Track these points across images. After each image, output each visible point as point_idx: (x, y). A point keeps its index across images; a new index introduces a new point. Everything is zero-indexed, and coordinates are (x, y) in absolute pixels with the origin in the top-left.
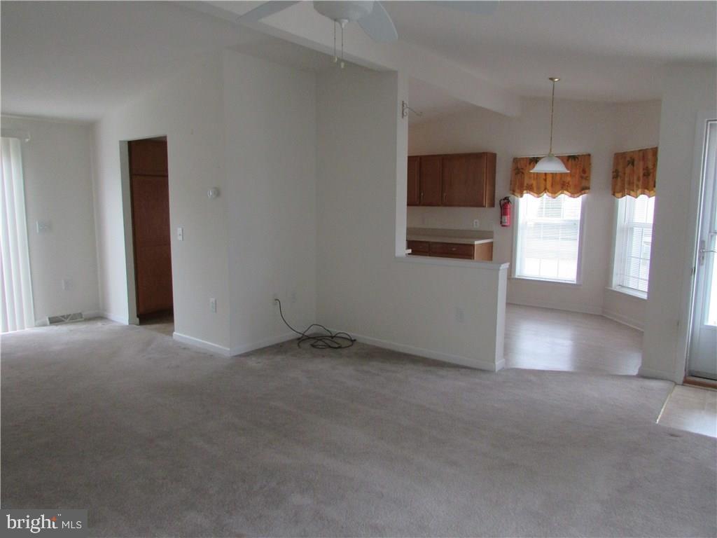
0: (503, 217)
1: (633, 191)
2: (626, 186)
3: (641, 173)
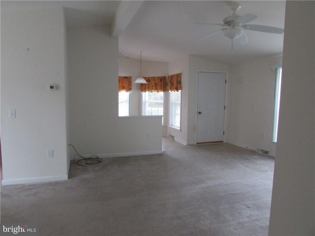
1: (150, 90)
2: (147, 88)
3: (154, 85)
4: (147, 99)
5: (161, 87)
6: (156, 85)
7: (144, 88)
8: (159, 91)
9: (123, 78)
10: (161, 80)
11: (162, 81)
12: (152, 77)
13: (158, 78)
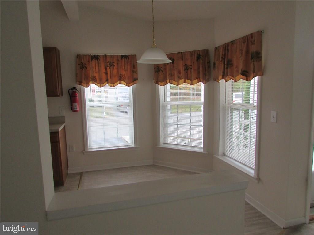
0: (74, 104)
1: (174, 81)
2: (168, 77)
3: (182, 68)
4: (168, 99)
5: (199, 73)
6: (187, 68)
7: (161, 76)
8: (194, 82)
9: (120, 59)
10: (198, 58)
11: (201, 61)
12: (178, 53)
13: (192, 53)
